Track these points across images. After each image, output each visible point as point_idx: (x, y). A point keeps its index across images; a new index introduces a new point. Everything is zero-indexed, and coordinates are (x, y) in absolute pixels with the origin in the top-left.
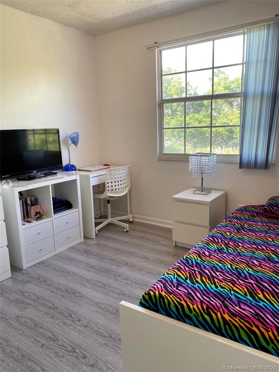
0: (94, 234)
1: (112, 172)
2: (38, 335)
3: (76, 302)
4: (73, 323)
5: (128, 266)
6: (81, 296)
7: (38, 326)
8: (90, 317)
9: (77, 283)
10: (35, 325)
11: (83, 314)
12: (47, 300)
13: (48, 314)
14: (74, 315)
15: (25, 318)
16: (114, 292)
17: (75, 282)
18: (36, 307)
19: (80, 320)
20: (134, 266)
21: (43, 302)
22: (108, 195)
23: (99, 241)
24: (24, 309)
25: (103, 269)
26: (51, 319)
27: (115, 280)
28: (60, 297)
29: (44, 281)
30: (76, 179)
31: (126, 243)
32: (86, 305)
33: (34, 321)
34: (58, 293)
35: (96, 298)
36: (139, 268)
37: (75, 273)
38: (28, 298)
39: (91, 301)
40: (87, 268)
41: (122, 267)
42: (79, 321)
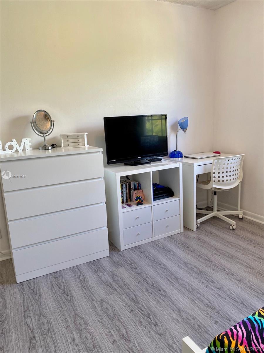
0: (195, 227)
1: (220, 161)
2: (113, 328)
3: (159, 301)
4: (149, 325)
5: (225, 273)
6: (165, 296)
7: (117, 318)
8: (168, 325)
9: (165, 279)
10: (114, 314)
11: (161, 319)
12: (132, 290)
13: (129, 306)
14: (153, 316)
15: (108, 304)
16: (202, 301)
17: (163, 277)
18: (120, 294)
19: (157, 325)
20: (233, 275)
21: (128, 291)
22: (214, 186)
23: (199, 235)
24: (109, 294)
25: (196, 269)
26: (130, 314)
27: (207, 286)
28: (144, 290)
29: (135, 268)
30: (179, 167)
31: (229, 243)
32: (167, 308)
33: (115, 310)
34: (144, 286)
35: (181, 303)
36: (238, 278)
37: (166, 267)
38: (116, 283)
39: (174, 305)
40: (180, 264)
41: (218, 272)
42: (155, 326)
